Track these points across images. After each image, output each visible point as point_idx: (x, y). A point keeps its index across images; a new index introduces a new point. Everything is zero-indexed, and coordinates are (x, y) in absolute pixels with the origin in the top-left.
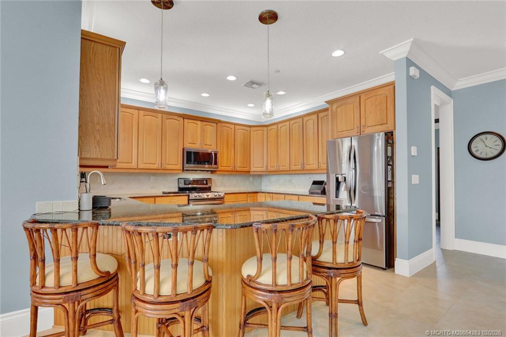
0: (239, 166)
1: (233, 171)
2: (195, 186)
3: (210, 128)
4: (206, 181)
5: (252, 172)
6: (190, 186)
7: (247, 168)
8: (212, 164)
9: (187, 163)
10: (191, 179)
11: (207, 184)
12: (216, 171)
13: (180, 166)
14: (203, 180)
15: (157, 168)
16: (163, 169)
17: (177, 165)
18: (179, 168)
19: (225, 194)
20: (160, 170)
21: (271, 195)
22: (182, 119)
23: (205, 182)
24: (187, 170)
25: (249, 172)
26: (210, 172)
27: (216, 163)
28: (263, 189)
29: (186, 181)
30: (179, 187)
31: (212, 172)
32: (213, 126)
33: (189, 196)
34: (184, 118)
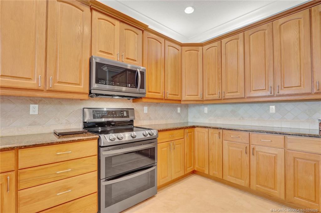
0: (169, 92)
1: (162, 99)
2: (110, 119)
3: (133, 37)
4: (127, 112)
5: (183, 101)
6: (103, 120)
7: (179, 96)
8: (136, 87)
9: (97, 82)
10: (105, 109)
11: (128, 116)
12: (141, 98)
13: (83, 87)
14: (121, 111)
15: (35, 87)
16: (49, 91)
17: (79, 84)
18: (82, 91)
19: (159, 131)
20: (42, 91)
21: (221, 131)
22: (87, 9)
23: (125, 114)
24: (97, 95)
25: (180, 101)
26: (131, 99)
27: (142, 87)
28: (189, 121)
29: (96, 112)
30: (84, 123)
31: (135, 99)
32: (137, 34)
33: (99, 140)
34: (91, 9)
